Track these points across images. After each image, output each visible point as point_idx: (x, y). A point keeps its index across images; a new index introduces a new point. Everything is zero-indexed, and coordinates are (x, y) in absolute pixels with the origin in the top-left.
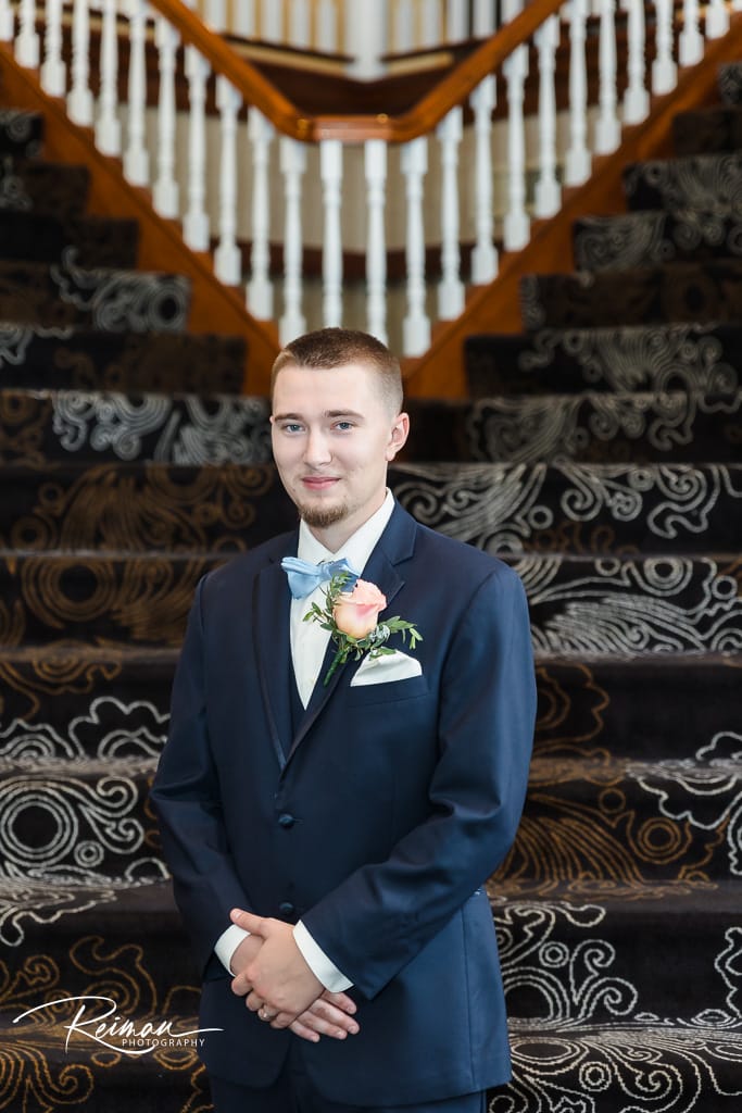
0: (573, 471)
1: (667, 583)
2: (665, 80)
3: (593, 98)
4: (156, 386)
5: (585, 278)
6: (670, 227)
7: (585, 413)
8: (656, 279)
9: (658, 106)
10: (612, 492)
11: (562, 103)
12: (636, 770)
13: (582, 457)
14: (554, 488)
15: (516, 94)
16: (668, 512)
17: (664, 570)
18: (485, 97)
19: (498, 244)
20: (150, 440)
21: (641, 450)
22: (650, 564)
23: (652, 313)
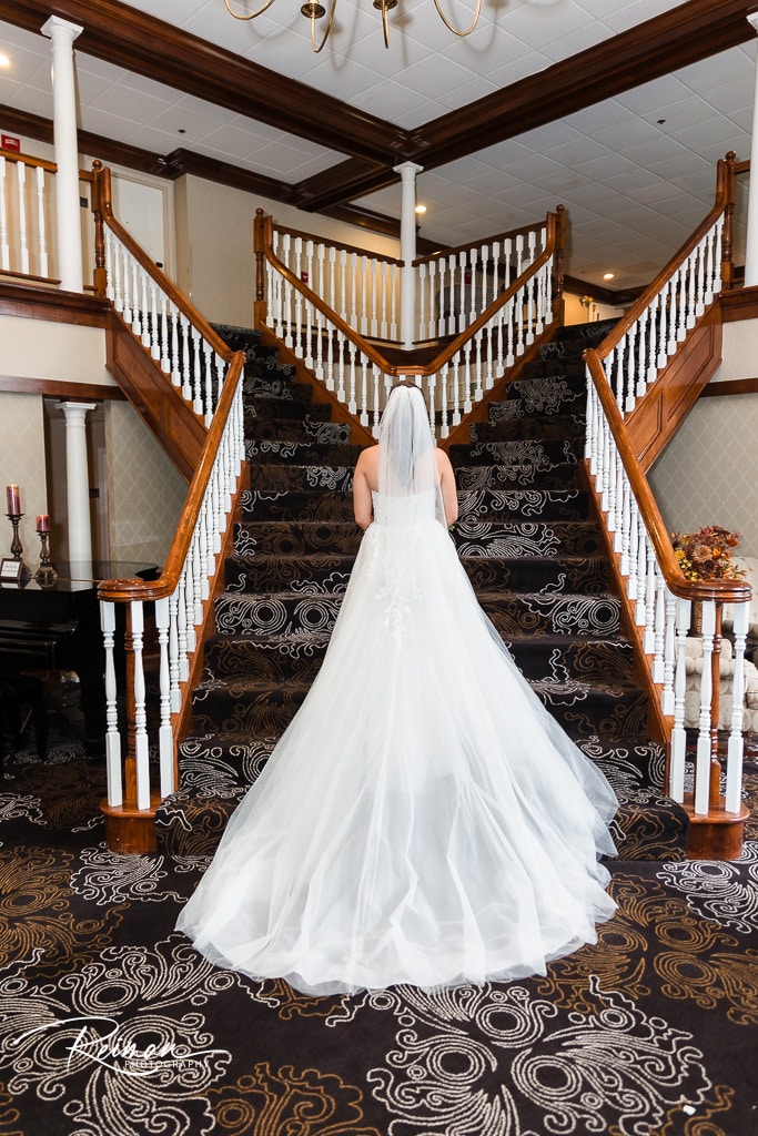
0: (495, 493)
1: (529, 532)
2: (520, 351)
3: (495, 357)
4: (341, 464)
5: (493, 424)
6: (524, 405)
7: (495, 472)
8: (519, 424)
9: (518, 360)
10: (509, 500)
11: (484, 359)
12: (520, 597)
13: (494, 488)
14: (488, 499)
15: (468, 357)
16: (529, 507)
17: (528, 528)
18: (457, 359)
19: (461, 411)
20: (340, 483)
21: (515, 485)
22: (523, 525)
23: (518, 437)
